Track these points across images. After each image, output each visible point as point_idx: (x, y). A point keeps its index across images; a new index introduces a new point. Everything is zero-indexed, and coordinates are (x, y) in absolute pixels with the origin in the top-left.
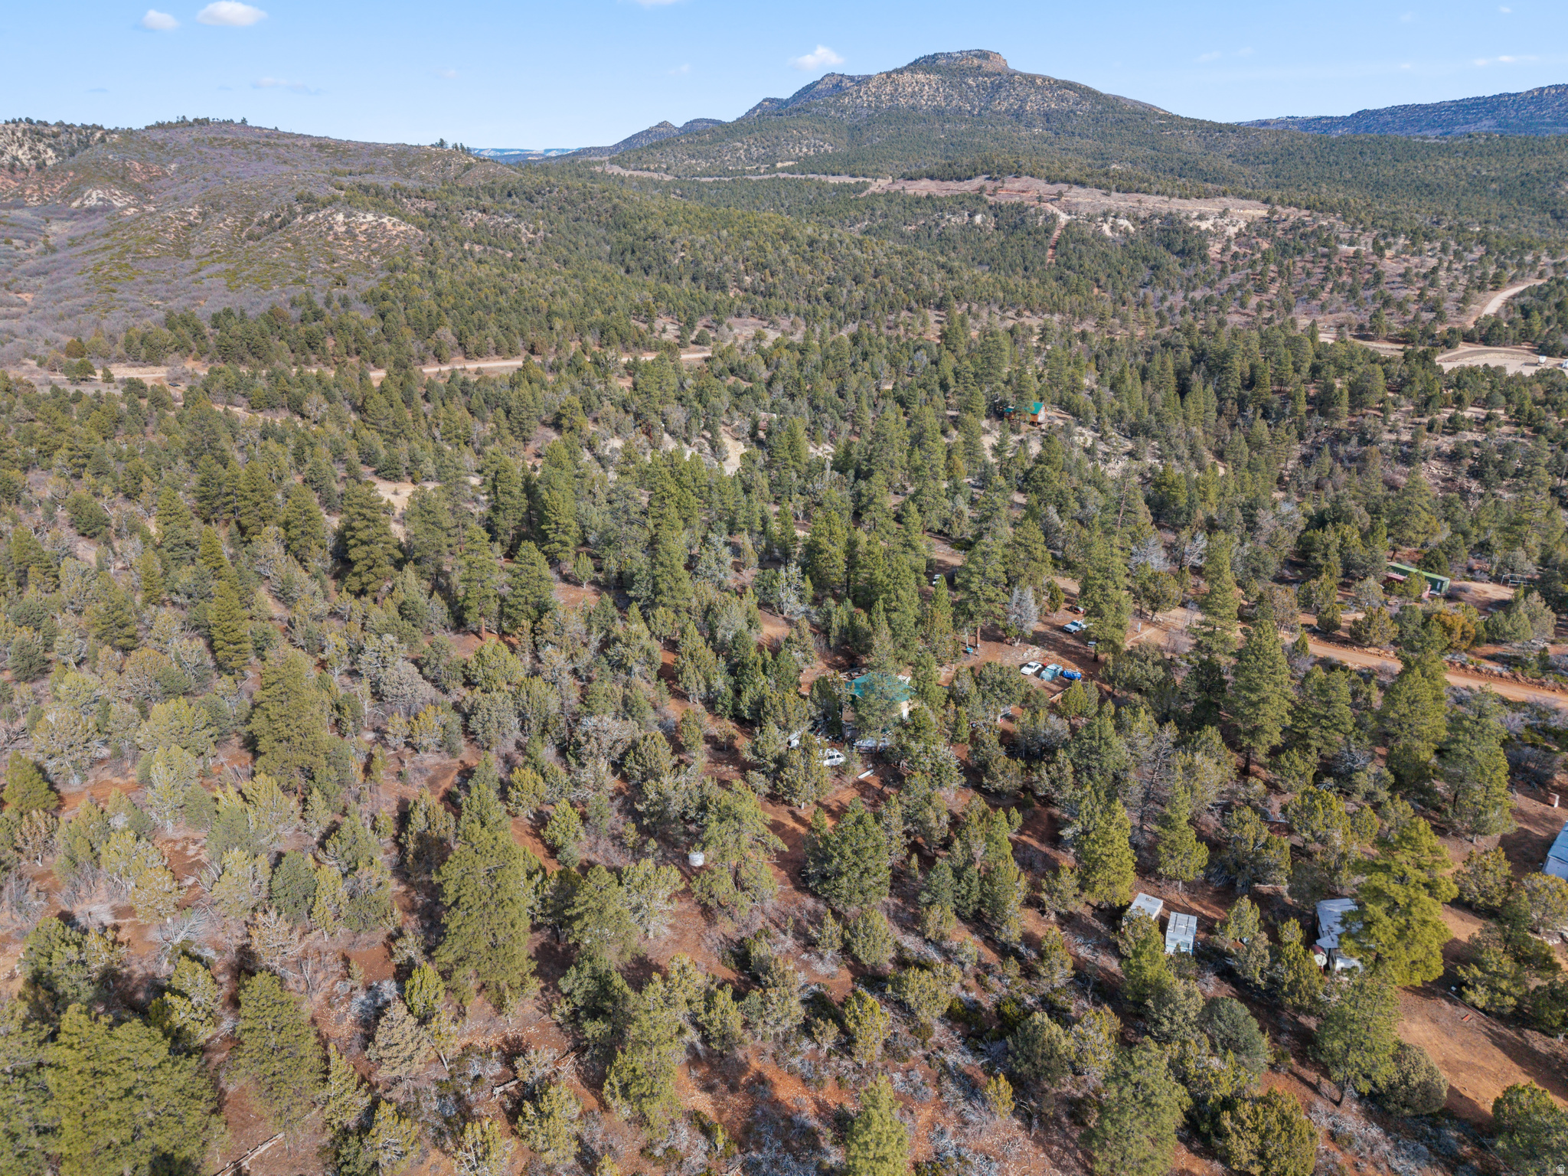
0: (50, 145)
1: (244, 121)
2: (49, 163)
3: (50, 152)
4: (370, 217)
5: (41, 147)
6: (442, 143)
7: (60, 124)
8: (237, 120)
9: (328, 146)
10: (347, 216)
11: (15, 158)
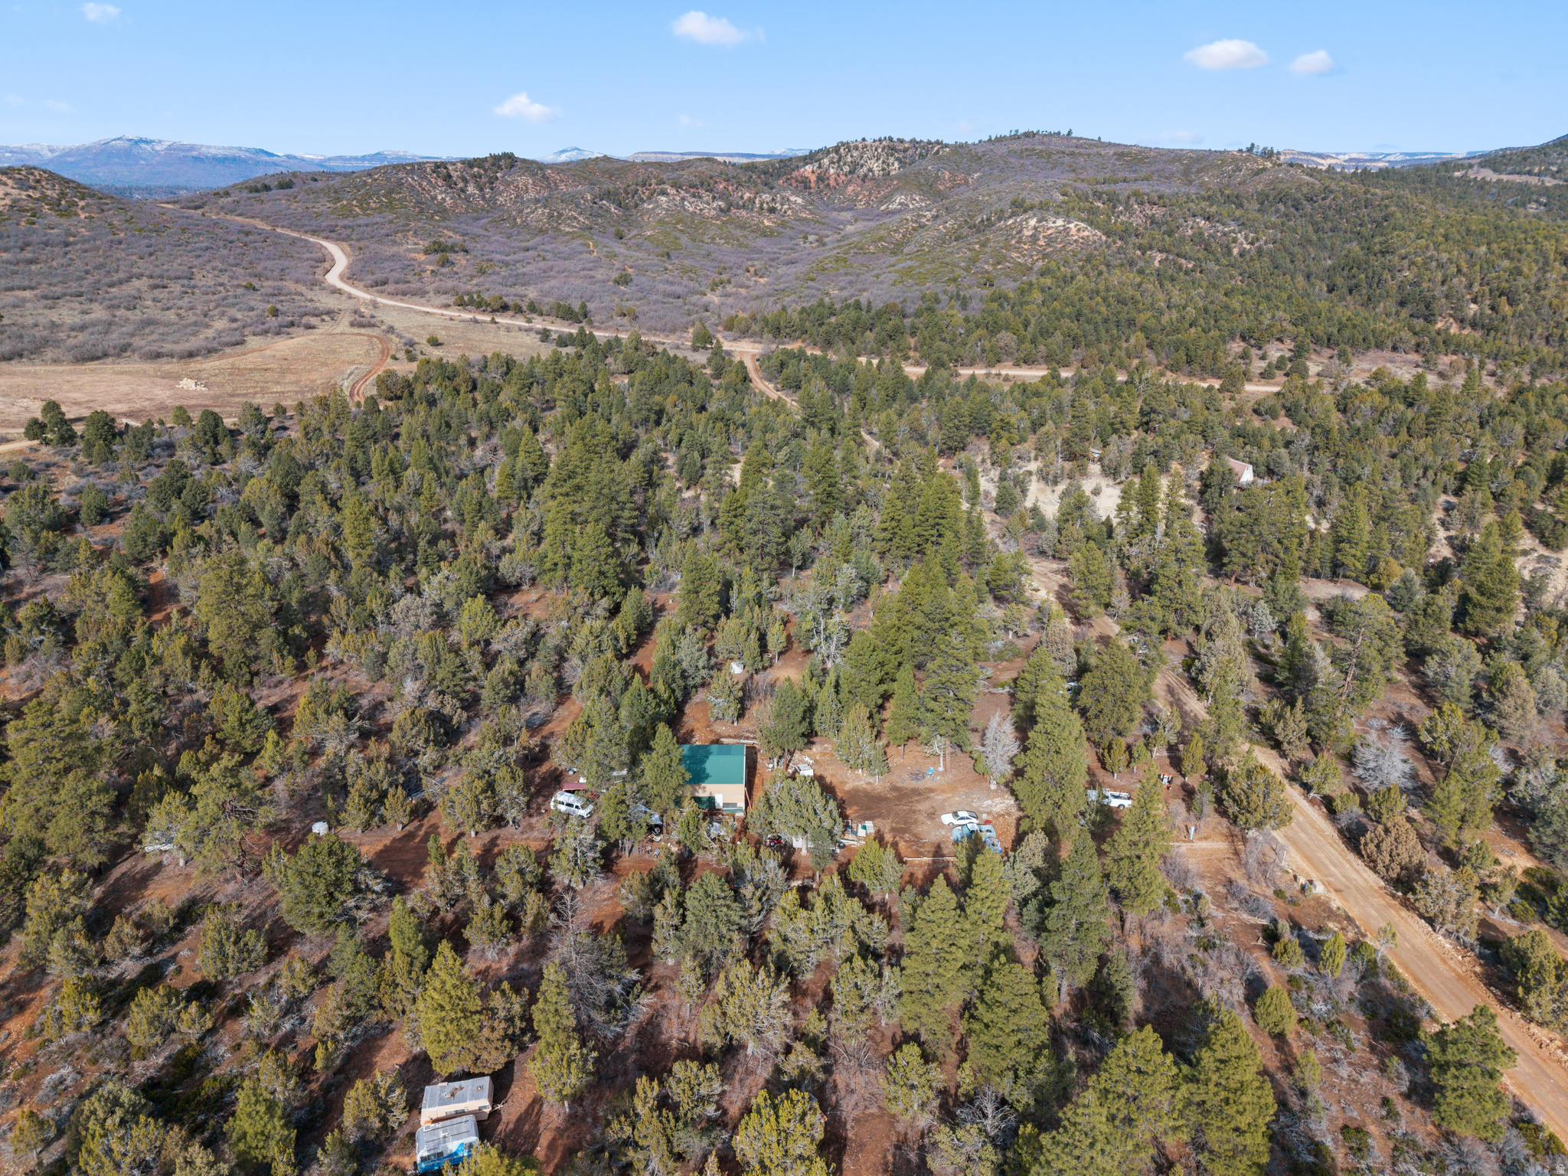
0: (897, 159)
1: (1070, 133)
2: (893, 173)
3: (896, 165)
4: (1060, 222)
5: (891, 160)
6: (1250, 150)
7: (913, 141)
8: (1064, 132)
9: (1129, 154)
10: (1039, 221)
11: (870, 170)
